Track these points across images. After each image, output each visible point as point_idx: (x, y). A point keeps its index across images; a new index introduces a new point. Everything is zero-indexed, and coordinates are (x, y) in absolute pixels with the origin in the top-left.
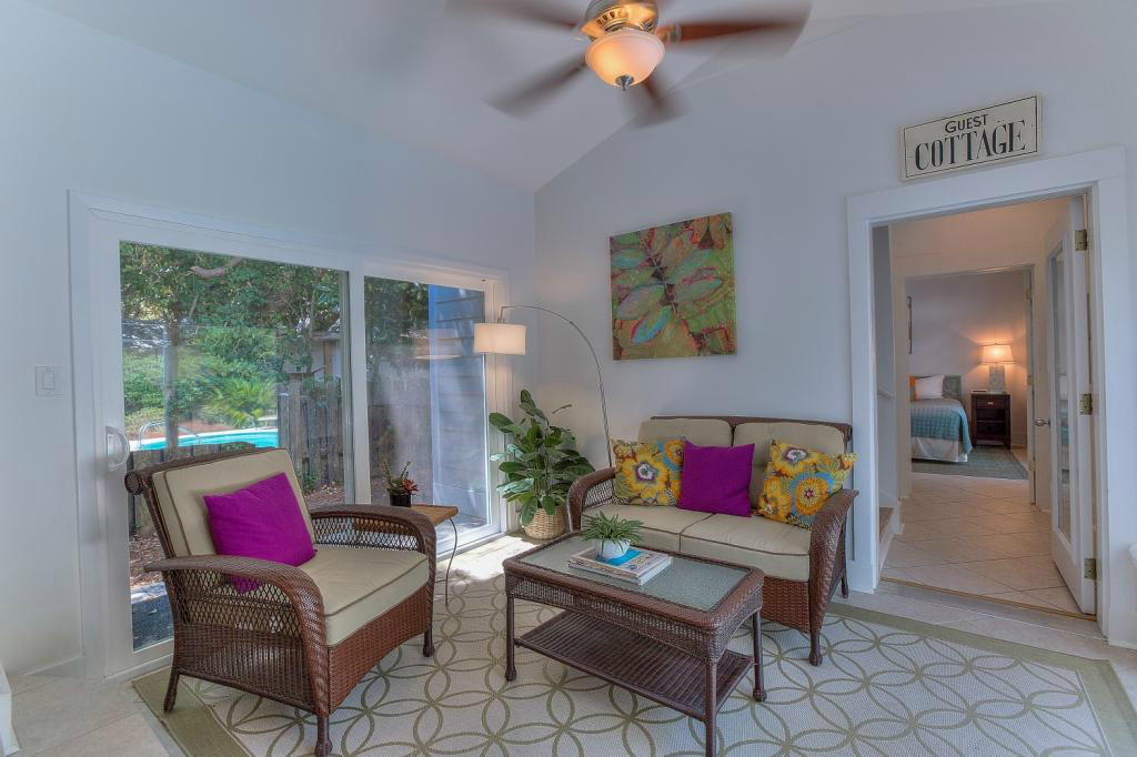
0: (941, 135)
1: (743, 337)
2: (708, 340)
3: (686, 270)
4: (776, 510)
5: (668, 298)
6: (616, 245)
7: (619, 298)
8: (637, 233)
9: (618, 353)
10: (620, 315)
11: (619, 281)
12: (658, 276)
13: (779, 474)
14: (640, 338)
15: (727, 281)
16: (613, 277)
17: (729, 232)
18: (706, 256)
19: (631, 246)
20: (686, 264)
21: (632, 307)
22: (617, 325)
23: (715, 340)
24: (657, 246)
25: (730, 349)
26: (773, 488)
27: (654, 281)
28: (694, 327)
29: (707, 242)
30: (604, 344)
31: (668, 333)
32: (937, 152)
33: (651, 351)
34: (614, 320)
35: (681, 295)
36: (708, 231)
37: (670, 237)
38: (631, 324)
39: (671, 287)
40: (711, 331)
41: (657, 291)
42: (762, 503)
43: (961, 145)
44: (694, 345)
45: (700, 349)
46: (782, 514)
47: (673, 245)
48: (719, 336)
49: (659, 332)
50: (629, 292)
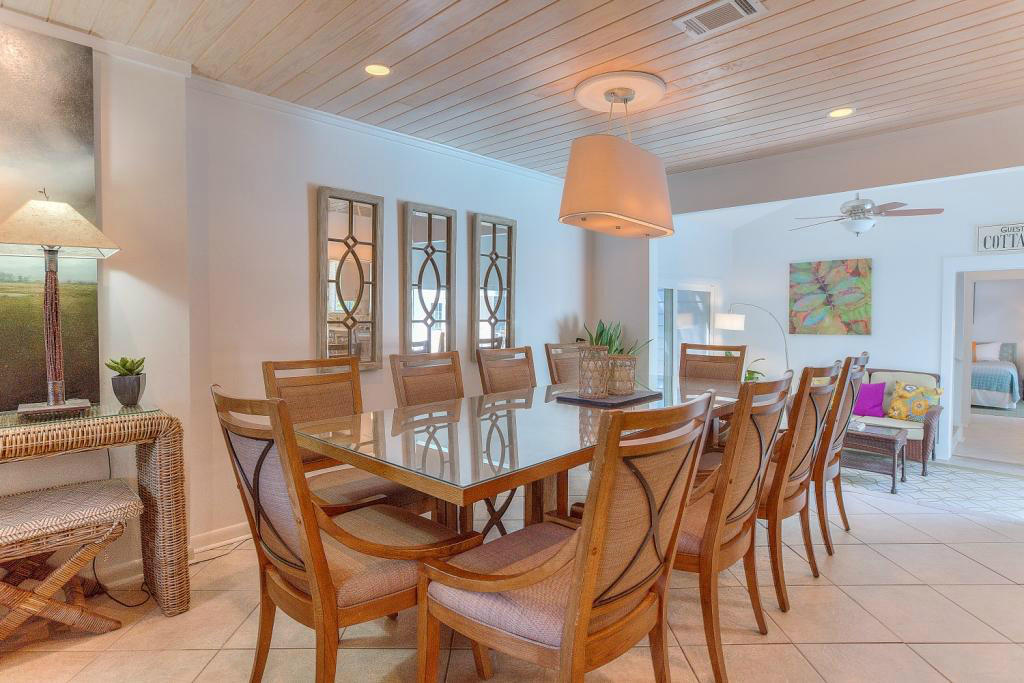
0: (999, 233)
1: (874, 326)
2: (854, 326)
3: (843, 286)
4: (900, 414)
5: (829, 302)
6: (794, 269)
7: (794, 299)
8: (810, 264)
9: (793, 330)
10: (795, 308)
11: (795, 289)
12: (823, 288)
13: (901, 397)
14: (808, 322)
15: (866, 297)
16: (791, 287)
17: (870, 269)
18: (853, 282)
19: (804, 270)
20: (840, 285)
21: (802, 306)
22: (792, 314)
23: (859, 326)
24: (822, 273)
25: (868, 332)
26: (898, 404)
27: (819, 291)
28: (845, 318)
29: (856, 273)
30: (786, 326)
31: (828, 321)
32: (996, 242)
33: (814, 330)
34: (791, 311)
35: (838, 301)
36: (857, 267)
37: (831, 268)
38: (804, 314)
39: (831, 296)
40: (856, 322)
41: (822, 297)
42: (891, 411)
43: (1009, 240)
44: (844, 329)
45: (848, 331)
46: (903, 415)
47: (834, 271)
48: (862, 325)
49: (822, 320)
50: (802, 296)
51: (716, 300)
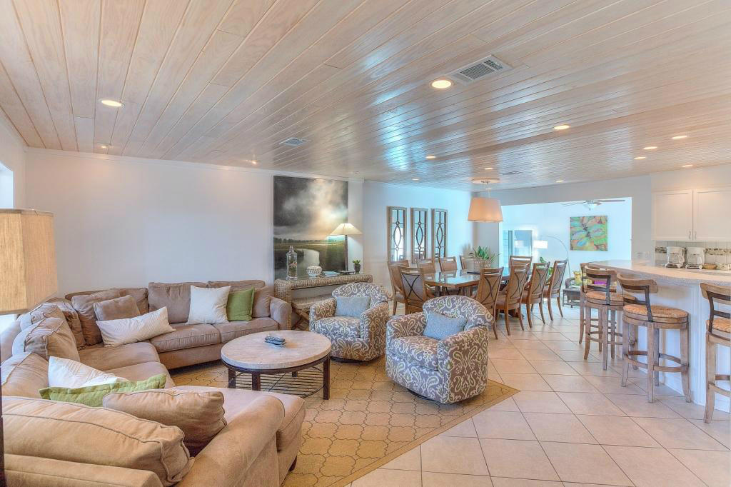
1: (609, 246)
3: (595, 228)
5: (588, 235)
6: (572, 219)
7: (572, 234)
8: (579, 217)
9: (572, 248)
10: (574, 238)
11: (573, 229)
12: (585, 229)
14: (578, 245)
15: (605, 233)
16: (571, 228)
17: (607, 220)
18: (599, 226)
19: (577, 220)
20: (593, 228)
21: (576, 237)
22: (571, 241)
23: (601, 247)
24: (585, 221)
25: (606, 250)
28: (596, 243)
29: (600, 222)
30: (568, 244)
31: (588, 244)
33: (581, 249)
34: (571, 239)
35: (592, 235)
36: (601, 219)
37: (589, 220)
38: (577, 241)
39: (589, 233)
40: (600, 245)
41: (584, 233)
44: (595, 248)
45: (597, 249)
47: (590, 222)
48: (603, 246)
49: (585, 244)
50: (576, 233)
51: (535, 234)
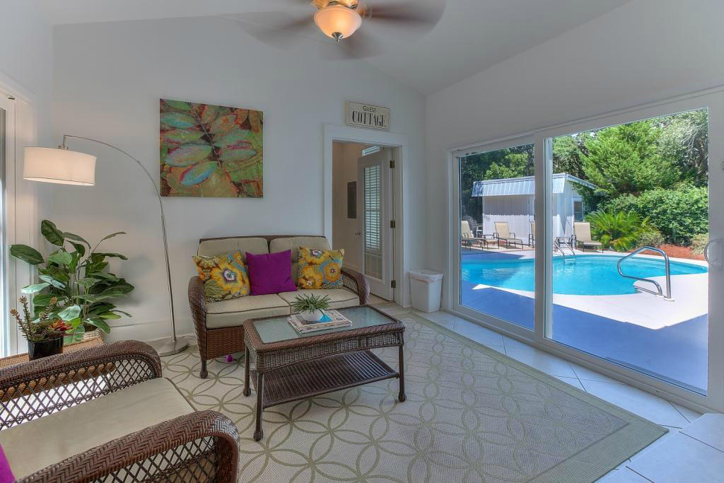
0: (362, 111)
2: (245, 188)
3: (231, 139)
4: (314, 284)
5: (215, 155)
6: (166, 107)
7: (167, 148)
8: (189, 104)
9: (166, 191)
10: (169, 161)
11: (169, 136)
12: (208, 138)
13: (311, 264)
14: (188, 181)
15: (258, 153)
16: (162, 131)
17: (262, 123)
18: (245, 135)
19: (181, 112)
20: (229, 138)
22: (164, 170)
23: (249, 187)
24: (207, 118)
25: (259, 194)
26: (309, 272)
27: (203, 142)
28: (234, 177)
29: (246, 125)
30: (152, 183)
31: (214, 180)
32: (360, 117)
34: (163, 166)
35: (226, 156)
36: (248, 119)
37: (217, 115)
38: (182, 170)
39: (217, 149)
40: (247, 182)
41: (206, 150)
42: (303, 281)
43: (368, 117)
44: (234, 189)
45: (239, 193)
46: (318, 284)
47: (220, 121)
48: (253, 187)
49: (206, 179)
50: (179, 145)
